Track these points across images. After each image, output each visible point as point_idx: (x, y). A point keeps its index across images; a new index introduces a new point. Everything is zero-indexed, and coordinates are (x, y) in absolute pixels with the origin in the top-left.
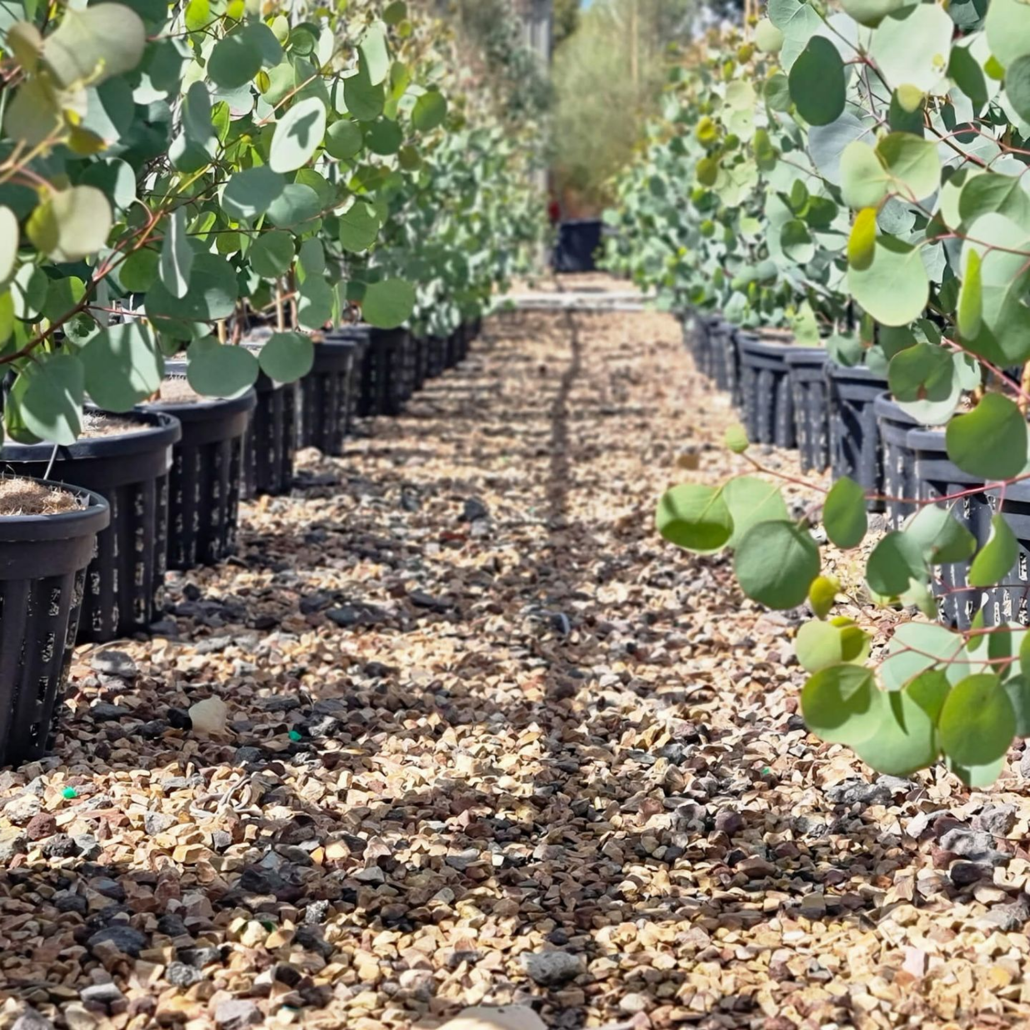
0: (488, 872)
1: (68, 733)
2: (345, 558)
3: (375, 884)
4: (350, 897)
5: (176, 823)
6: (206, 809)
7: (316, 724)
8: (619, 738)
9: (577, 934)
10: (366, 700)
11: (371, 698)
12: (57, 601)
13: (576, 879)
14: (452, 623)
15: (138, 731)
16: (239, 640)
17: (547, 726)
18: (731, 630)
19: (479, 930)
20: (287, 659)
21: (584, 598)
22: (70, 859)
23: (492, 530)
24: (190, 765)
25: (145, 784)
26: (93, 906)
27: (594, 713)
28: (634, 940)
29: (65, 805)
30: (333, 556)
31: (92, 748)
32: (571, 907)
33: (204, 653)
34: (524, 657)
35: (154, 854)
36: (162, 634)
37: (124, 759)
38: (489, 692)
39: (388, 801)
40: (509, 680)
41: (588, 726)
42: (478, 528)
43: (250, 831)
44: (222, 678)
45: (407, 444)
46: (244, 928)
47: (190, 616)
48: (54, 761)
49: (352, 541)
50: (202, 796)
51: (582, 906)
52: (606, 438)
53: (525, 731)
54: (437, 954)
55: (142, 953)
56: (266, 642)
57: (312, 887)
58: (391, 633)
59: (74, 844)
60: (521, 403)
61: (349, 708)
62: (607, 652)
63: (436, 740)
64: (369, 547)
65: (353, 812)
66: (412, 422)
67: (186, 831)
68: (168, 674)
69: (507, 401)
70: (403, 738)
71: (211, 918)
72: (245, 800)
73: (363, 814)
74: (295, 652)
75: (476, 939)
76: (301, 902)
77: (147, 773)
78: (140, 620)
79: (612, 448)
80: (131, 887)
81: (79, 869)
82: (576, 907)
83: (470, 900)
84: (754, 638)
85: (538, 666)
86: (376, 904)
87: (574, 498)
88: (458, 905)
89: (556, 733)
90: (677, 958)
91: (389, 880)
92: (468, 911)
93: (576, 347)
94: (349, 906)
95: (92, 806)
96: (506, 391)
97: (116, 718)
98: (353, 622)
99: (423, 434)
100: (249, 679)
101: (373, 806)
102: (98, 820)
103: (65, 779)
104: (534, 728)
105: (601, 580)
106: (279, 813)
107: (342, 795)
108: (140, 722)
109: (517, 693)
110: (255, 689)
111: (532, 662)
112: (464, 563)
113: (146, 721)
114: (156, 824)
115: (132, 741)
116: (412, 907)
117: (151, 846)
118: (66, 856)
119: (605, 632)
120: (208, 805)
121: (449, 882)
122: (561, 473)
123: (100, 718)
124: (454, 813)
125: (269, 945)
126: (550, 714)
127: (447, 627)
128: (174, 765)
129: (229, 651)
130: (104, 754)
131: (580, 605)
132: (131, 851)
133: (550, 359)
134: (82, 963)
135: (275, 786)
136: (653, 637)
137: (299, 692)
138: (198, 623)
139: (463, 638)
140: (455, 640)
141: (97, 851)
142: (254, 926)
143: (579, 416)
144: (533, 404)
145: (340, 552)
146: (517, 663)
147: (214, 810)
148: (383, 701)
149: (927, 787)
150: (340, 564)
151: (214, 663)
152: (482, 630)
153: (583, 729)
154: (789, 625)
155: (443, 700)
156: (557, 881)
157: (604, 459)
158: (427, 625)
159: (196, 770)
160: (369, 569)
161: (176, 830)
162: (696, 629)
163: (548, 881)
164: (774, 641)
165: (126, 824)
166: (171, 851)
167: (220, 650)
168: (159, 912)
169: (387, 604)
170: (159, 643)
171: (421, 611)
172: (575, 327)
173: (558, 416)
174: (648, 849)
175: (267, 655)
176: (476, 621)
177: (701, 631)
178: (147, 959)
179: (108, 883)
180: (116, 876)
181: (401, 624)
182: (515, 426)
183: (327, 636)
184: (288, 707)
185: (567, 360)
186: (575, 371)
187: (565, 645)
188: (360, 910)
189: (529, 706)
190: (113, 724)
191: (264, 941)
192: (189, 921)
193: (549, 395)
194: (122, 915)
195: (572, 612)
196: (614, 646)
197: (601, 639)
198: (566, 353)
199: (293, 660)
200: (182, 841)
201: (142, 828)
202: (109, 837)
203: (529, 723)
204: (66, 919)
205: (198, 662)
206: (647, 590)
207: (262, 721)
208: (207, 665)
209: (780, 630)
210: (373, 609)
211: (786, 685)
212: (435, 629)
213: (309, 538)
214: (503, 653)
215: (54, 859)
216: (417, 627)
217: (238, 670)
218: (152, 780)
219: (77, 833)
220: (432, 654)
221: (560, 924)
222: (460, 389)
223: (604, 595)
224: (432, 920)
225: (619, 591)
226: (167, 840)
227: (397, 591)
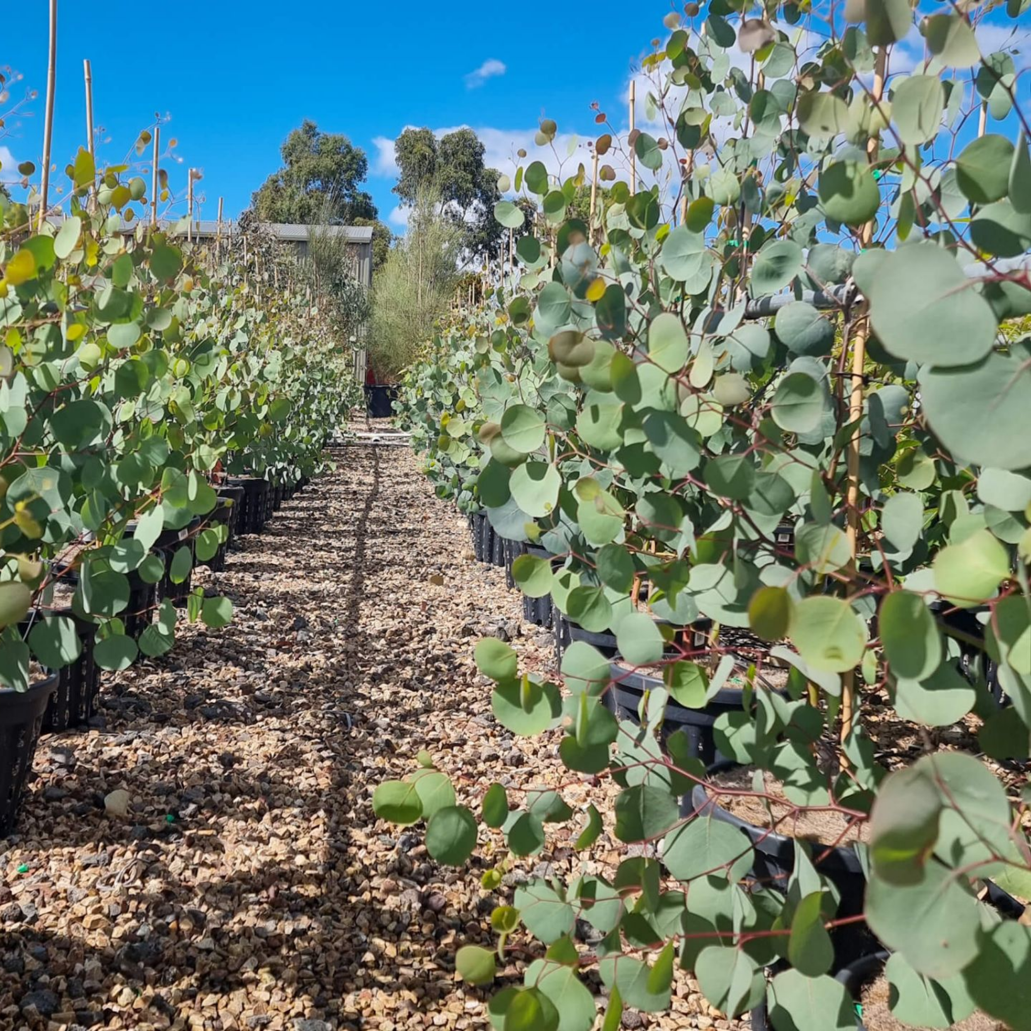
0: (281, 941)
1: (28, 812)
2: (215, 662)
3: (209, 951)
4: (191, 962)
5: (87, 896)
6: (107, 884)
7: (183, 809)
8: (374, 824)
9: (334, 997)
10: (217, 788)
11: (221, 785)
12: (23, 738)
13: (337, 949)
14: (278, 718)
15: (72, 809)
16: (142, 734)
17: (329, 812)
18: (452, 729)
19: (271, 993)
20: (172, 748)
21: (363, 697)
22: (18, 924)
23: (310, 638)
24: (101, 844)
25: (71, 860)
26: (28, 967)
27: (360, 801)
28: (369, 1006)
29: (19, 877)
30: (209, 659)
31: (42, 824)
32: (332, 973)
33: (119, 745)
34: (319, 750)
35: (72, 921)
36: (96, 727)
37: (62, 835)
38: (296, 780)
39: (223, 877)
40: (309, 771)
41: (355, 811)
42: (301, 635)
43: (133, 904)
44: (131, 765)
45: (264, 558)
46: (120, 993)
47: (114, 709)
48: (16, 838)
49: (221, 646)
50: (106, 875)
51: (340, 972)
52: (388, 556)
53: (315, 816)
54: (242, 1016)
55: (53, 1016)
56: (160, 734)
57: (168, 953)
58: (239, 726)
59: (21, 912)
60: (340, 521)
61: (206, 794)
62: (373, 746)
63: (259, 821)
64: (231, 652)
65: (201, 885)
66: (270, 539)
67: (92, 904)
68: (96, 761)
69: (330, 520)
70: (238, 820)
71: (101, 981)
72: (132, 877)
73: (206, 886)
74: (177, 742)
75: (268, 1002)
76: (160, 966)
77: (72, 850)
78: (83, 717)
79: (391, 563)
80: (53, 950)
81: (22, 933)
82: (336, 973)
83: (267, 969)
84: (466, 737)
85: (328, 758)
86: (207, 969)
87: (365, 608)
88: (260, 971)
89: (335, 818)
90: (395, 1022)
91: (217, 948)
92: (264, 975)
93: (377, 474)
94: (190, 970)
95: (35, 880)
96: (330, 512)
97: (59, 799)
98: (216, 716)
99: (275, 549)
100: (147, 767)
101: (215, 880)
102: (38, 891)
103: (22, 854)
104: (321, 813)
105: (376, 680)
106: (154, 885)
107: (195, 872)
108: (74, 801)
109: (313, 781)
110: (149, 775)
111: (325, 754)
112: (290, 664)
113: (79, 800)
114: (74, 897)
115: (68, 817)
116: (230, 972)
117: (70, 916)
118: (16, 921)
119: (372, 729)
120: (108, 882)
121: (255, 952)
122: (357, 586)
123: (49, 799)
124: (266, 887)
125: (135, 1006)
126: (331, 801)
127: (274, 722)
128: (91, 845)
129: (136, 743)
130: (49, 829)
131: (360, 703)
132: (57, 919)
133: (360, 483)
134: (15, 1020)
135: (152, 862)
136: (403, 733)
137: (176, 778)
138: (119, 716)
139: (284, 731)
140: (278, 732)
141: (35, 918)
142: (127, 991)
143: (374, 535)
144: (346, 523)
145: (214, 656)
146: (316, 755)
147: (112, 884)
148: (228, 788)
149: (565, 874)
150: (213, 666)
151: (125, 753)
152: (297, 724)
153: (352, 815)
154: (489, 727)
155: (266, 786)
156: (325, 950)
157: (385, 574)
158: (262, 720)
159: (104, 848)
160: (231, 671)
161: (87, 901)
162: (430, 727)
163: (319, 949)
164: (479, 739)
165: (56, 895)
166: (82, 918)
167: (129, 743)
168: (68, 973)
169: (238, 701)
170: (94, 734)
171: (260, 706)
172: (377, 458)
173: (360, 534)
174: (385, 923)
175: (159, 747)
176: (294, 716)
177: (434, 729)
178: (56, 1020)
179: (39, 949)
180: (43, 941)
181: (246, 717)
182: (334, 543)
183: (199, 729)
184: (169, 792)
185: (371, 485)
186: (374, 495)
187: (347, 739)
188: (197, 974)
189: (319, 792)
190: (57, 804)
191: (132, 1003)
192: (87, 984)
193: (357, 515)
194: (44, 978)
195: (354, 710)
196: (378, 740)
197: (370, 734)
198: (370, 479)
199: (176, 749)
200: (89, 911)
201: (66, 898)
202: (44, 906)
203: (319, 809)
204: (8, 979)
205: (116, 751)
206: (403, 692)
207: (151, 803)
208: (121, 754)
209: (483, 731)
210: (229, 705)
211: (483, 779)
212: (267, 724)
213: (196, 643)
214: (307, 746)
215: (8, 923)
216: (256, 722)
217: (141, 760)
218: (76, 856)
219: (24, 902)
220: (263, 745)
221: (323, 988)
222: (302, 509)
223: (375, 695)
224: (243, 984)
225: (386, 692)
226: (79, 909)
227: (247, 689)
